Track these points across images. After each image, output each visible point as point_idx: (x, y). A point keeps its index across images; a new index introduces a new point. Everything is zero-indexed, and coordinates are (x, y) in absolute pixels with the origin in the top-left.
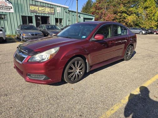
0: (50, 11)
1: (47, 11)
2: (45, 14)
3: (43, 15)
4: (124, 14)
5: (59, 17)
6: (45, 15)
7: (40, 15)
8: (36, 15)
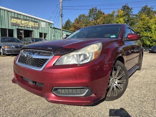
0: (34, 26)
1: (30, 25)
2: (29, 27)
3: (26, 29)
5: (43, 32)
7: (22, 28)
8: (18, 28)
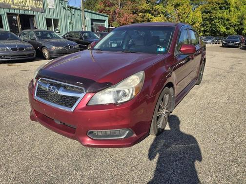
0: (35, 6)
1: (29, 5)
2: (26, 10)
3: (22, 12)
4: (148, 14)
5: (52, 17)
6: (27, 13)
7: (16, 12)
8: (8, 12)
